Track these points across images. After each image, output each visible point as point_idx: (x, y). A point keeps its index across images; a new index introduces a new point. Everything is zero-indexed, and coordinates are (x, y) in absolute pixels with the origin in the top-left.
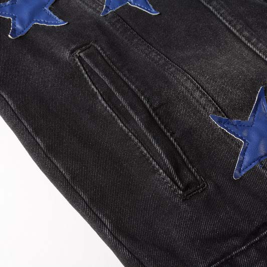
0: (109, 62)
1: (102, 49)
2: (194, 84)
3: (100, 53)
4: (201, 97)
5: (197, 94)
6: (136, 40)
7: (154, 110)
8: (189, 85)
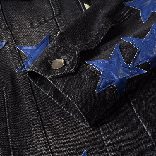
0: (6, 106)
1: (6, 96)
2: (44, 140)
3: (4, 98)
4: (44, 149)
5: (43, 146)
6: (28, 95)
7: (13, 150)
8: (41, 139)
